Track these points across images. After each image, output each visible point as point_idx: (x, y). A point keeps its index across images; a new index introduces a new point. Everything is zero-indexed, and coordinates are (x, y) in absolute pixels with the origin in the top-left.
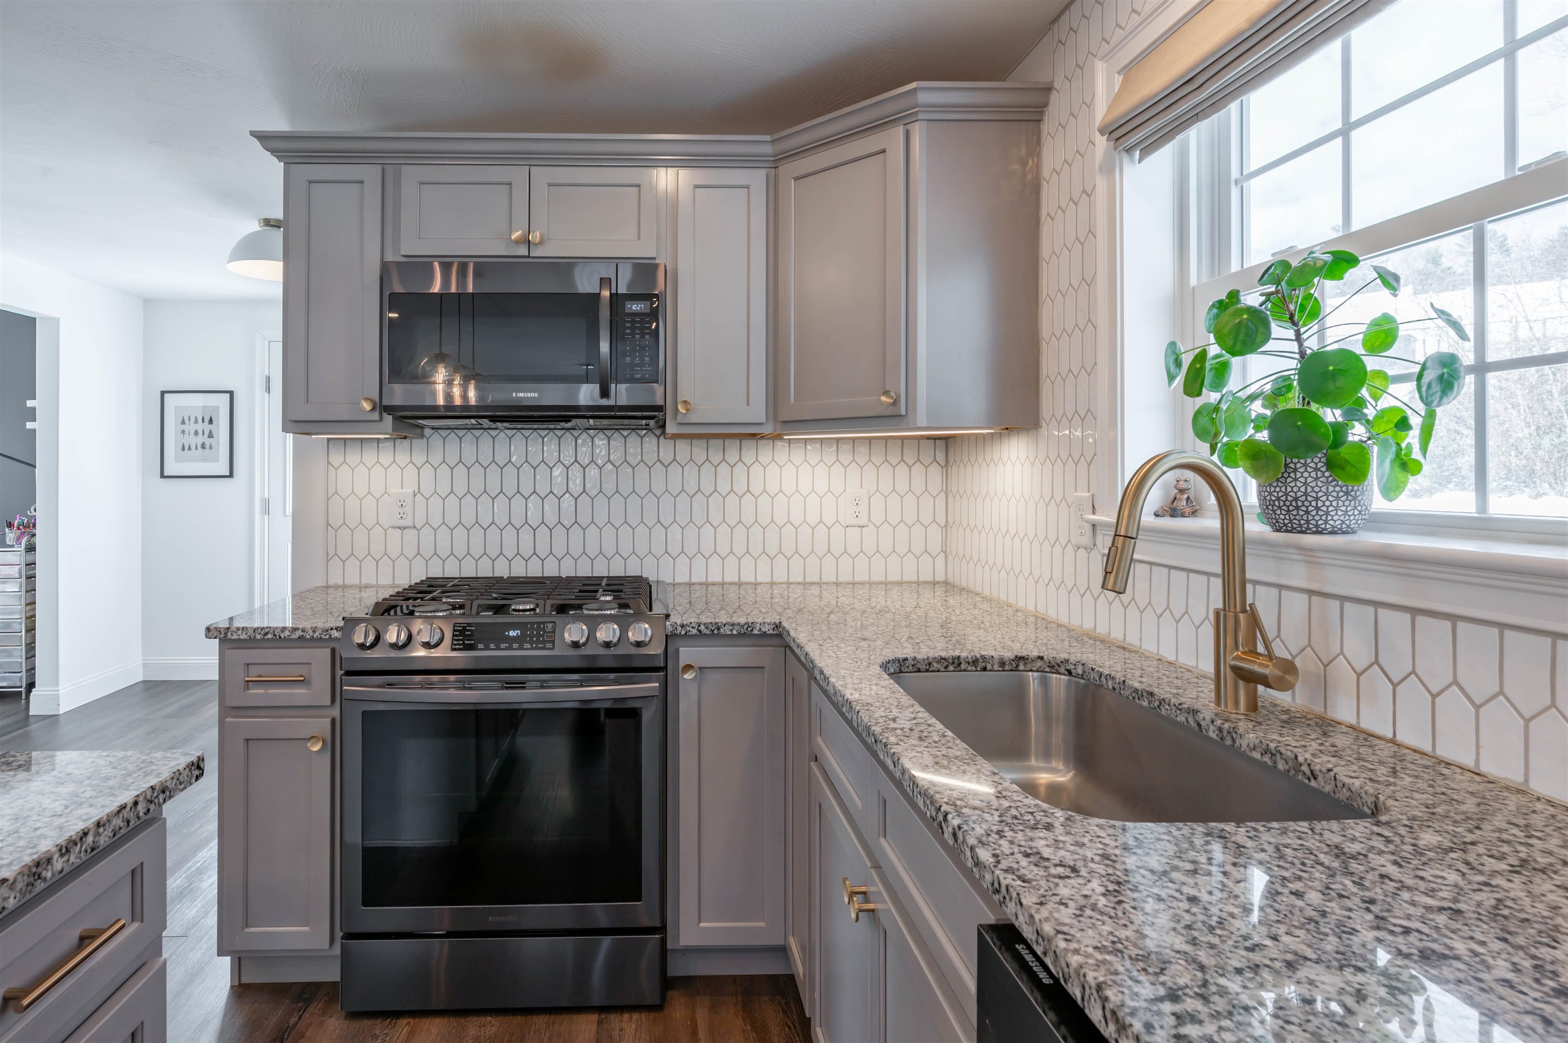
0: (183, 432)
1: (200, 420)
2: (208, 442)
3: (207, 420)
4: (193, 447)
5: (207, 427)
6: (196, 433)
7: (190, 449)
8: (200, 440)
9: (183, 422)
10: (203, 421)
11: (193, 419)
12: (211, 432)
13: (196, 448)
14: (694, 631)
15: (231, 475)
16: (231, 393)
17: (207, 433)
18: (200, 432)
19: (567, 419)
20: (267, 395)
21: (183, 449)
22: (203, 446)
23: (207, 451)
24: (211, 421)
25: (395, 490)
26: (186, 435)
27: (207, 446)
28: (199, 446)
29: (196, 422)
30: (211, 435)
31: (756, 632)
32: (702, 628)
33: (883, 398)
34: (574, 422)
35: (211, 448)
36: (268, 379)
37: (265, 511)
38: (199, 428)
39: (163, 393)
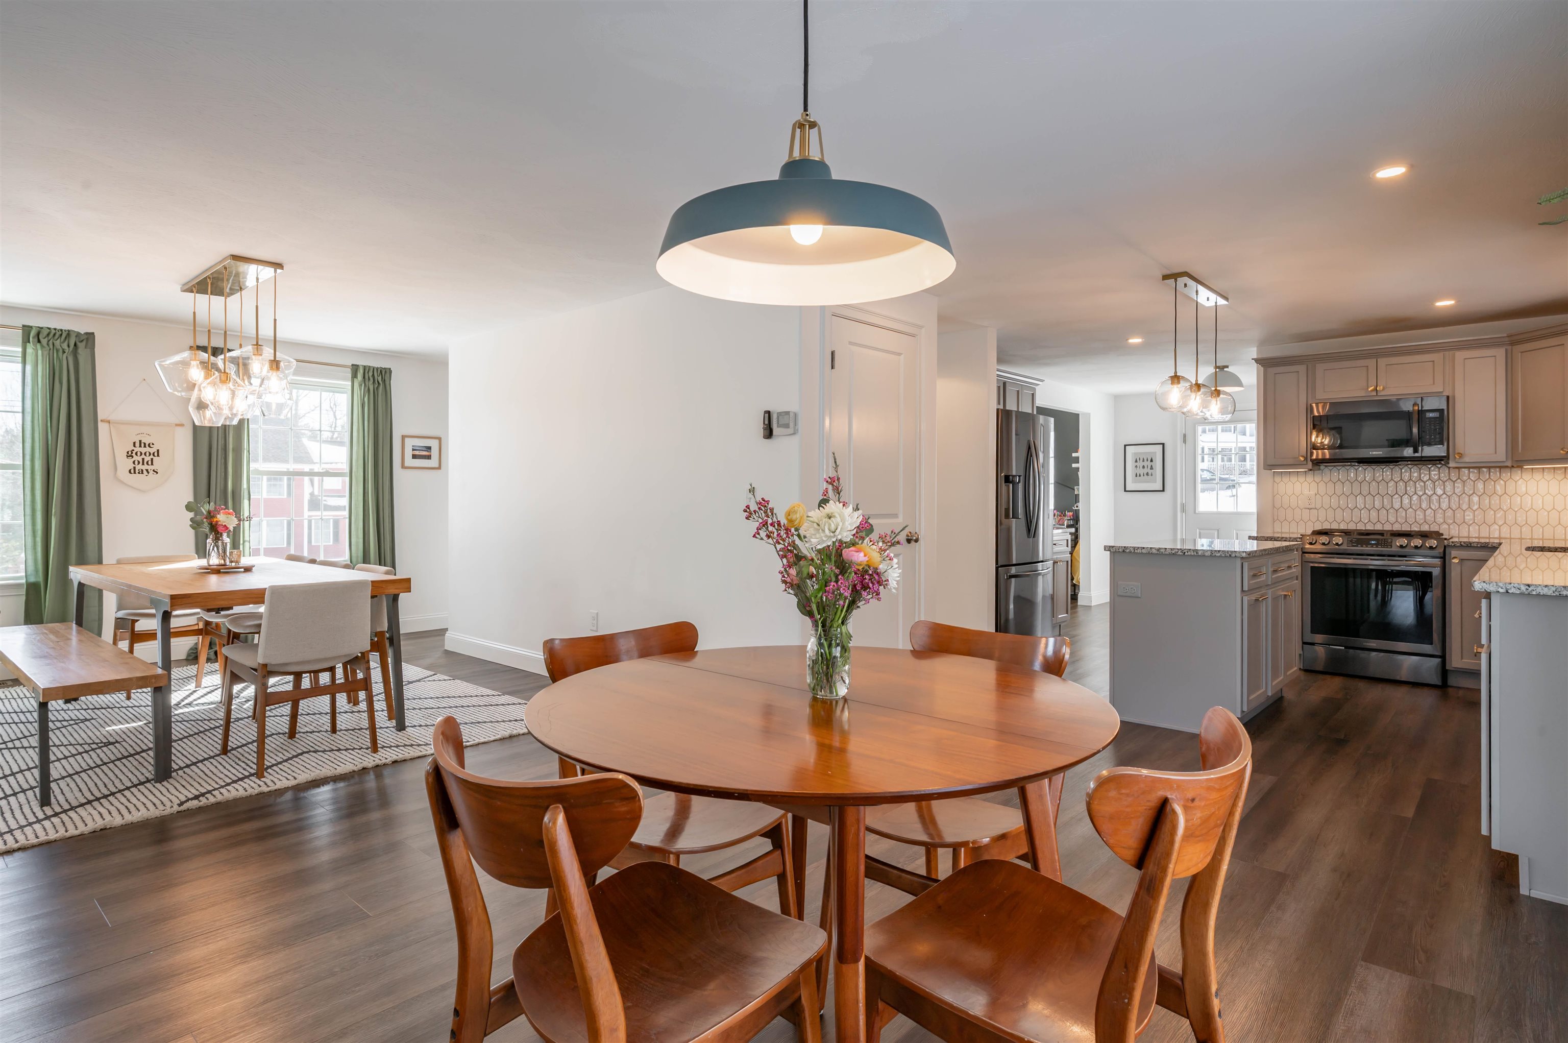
0: (1136, 466)
2: (1150, 472)
3: (1149, 460)
4: (1142, 475)
5: (1149, 463)
6: (1144, 467)
7: (1140, 476)
8: (1145, 471)
9: (1136, 461)
10: (1147, 460)
11: (1142, 460)
12: (1152, 466)
14: (1458, 545)
15: (1163, 490)
16: (1163, 444)
17: (1149, 467)
18: (1146, 467)
19: (1398, 462)
20: (1184, 444)
21: (1136, 476)
22: (1147, 474)
23: (1150, 477)
24: (1152, 461)
25: (1306, 492)
26: (1138, 468)
27: (1150, 474)
28: (1145, 474)
29: (1143, 461)
30: (1152, 468)
31: (1489, 546)
32: (1462, 543)
33: (1562, 452)
34: (1400, 463)
35: (1152, 475)
36: (1185, 436)
37: (1183, 510)
38: (1145, 464)
39: (1125, 446)
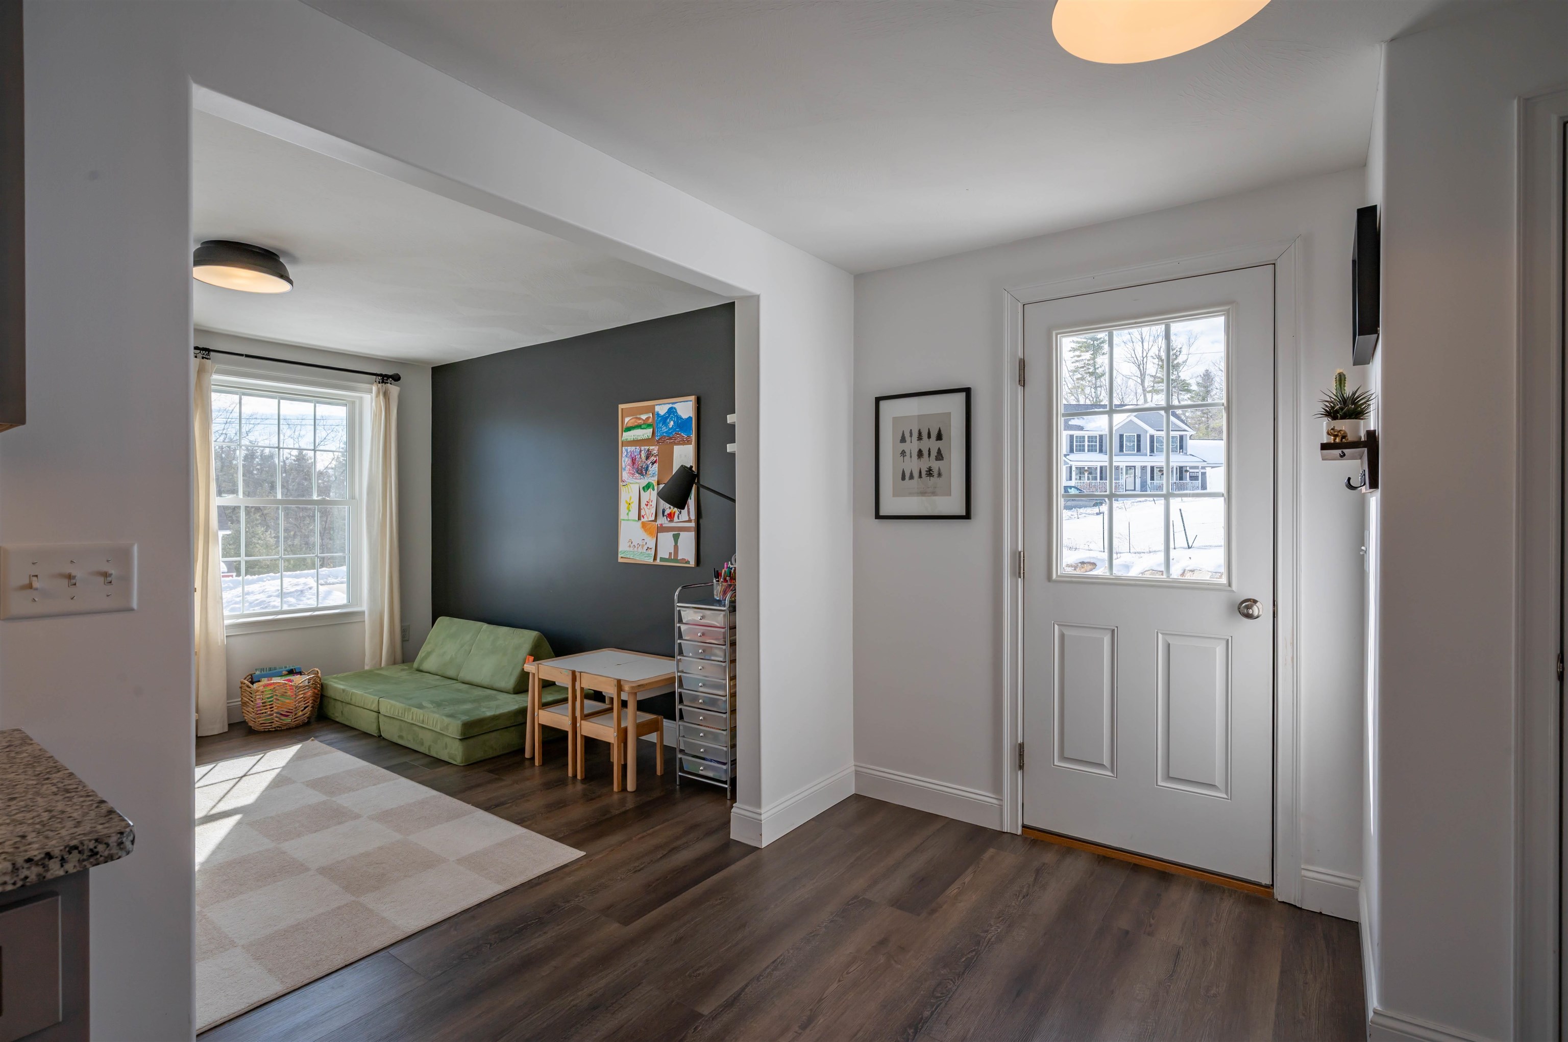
0: (903, 453)
1: (925, 435)
2: (935, 465)
3: (934, 435)
4: (916, 475)
5: (934, 445)
6: (920, 454)
7: (911, 477)
8: (924, 464)
9: (903, 440)
10: (929, 436)
11: (915, 435)
12: (939, 451)
13: (920, 476)
15: (968, 515)
16: (966, 395)
17: (934, 453)
18: (925, 453)
20: (1021, 388)
21: (903, 478)
22: (930, 473)
23: (935, 478)
24: (939, 437)
26: (907, 458)
27: (935, 471)
28: (924, 473)
29: (920, 438)
30: (939, 456)
35: (940, 475)
36: (1022, 364)
37: (1019, 571)
38: (926, 444)
39: (878, 400)
